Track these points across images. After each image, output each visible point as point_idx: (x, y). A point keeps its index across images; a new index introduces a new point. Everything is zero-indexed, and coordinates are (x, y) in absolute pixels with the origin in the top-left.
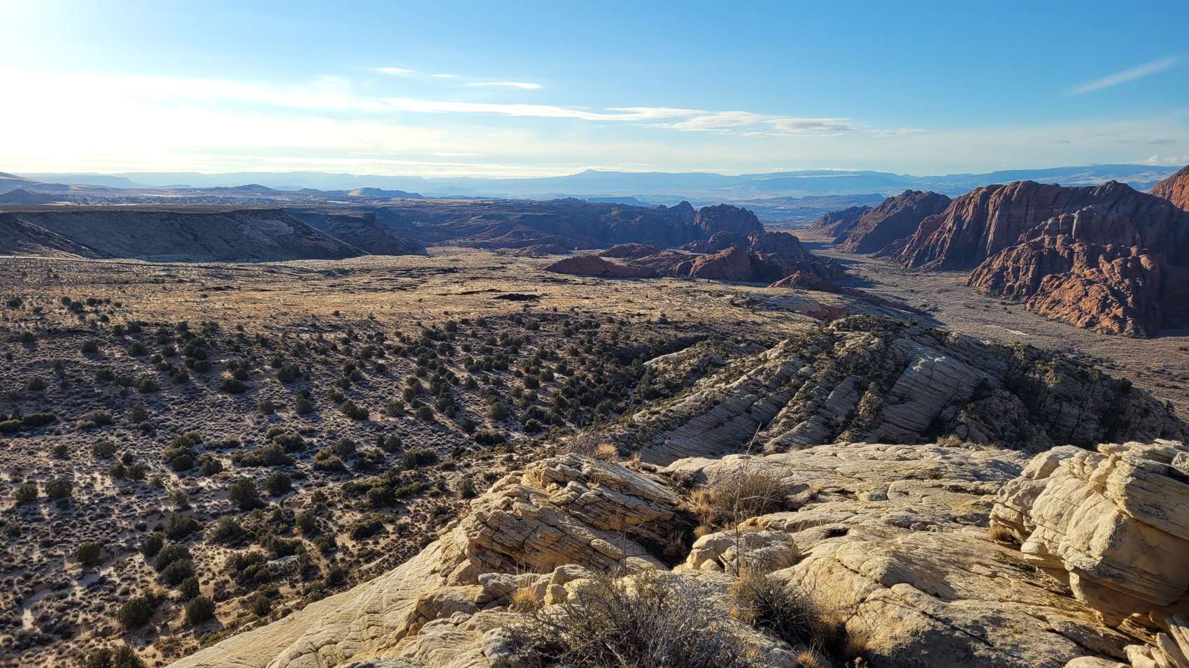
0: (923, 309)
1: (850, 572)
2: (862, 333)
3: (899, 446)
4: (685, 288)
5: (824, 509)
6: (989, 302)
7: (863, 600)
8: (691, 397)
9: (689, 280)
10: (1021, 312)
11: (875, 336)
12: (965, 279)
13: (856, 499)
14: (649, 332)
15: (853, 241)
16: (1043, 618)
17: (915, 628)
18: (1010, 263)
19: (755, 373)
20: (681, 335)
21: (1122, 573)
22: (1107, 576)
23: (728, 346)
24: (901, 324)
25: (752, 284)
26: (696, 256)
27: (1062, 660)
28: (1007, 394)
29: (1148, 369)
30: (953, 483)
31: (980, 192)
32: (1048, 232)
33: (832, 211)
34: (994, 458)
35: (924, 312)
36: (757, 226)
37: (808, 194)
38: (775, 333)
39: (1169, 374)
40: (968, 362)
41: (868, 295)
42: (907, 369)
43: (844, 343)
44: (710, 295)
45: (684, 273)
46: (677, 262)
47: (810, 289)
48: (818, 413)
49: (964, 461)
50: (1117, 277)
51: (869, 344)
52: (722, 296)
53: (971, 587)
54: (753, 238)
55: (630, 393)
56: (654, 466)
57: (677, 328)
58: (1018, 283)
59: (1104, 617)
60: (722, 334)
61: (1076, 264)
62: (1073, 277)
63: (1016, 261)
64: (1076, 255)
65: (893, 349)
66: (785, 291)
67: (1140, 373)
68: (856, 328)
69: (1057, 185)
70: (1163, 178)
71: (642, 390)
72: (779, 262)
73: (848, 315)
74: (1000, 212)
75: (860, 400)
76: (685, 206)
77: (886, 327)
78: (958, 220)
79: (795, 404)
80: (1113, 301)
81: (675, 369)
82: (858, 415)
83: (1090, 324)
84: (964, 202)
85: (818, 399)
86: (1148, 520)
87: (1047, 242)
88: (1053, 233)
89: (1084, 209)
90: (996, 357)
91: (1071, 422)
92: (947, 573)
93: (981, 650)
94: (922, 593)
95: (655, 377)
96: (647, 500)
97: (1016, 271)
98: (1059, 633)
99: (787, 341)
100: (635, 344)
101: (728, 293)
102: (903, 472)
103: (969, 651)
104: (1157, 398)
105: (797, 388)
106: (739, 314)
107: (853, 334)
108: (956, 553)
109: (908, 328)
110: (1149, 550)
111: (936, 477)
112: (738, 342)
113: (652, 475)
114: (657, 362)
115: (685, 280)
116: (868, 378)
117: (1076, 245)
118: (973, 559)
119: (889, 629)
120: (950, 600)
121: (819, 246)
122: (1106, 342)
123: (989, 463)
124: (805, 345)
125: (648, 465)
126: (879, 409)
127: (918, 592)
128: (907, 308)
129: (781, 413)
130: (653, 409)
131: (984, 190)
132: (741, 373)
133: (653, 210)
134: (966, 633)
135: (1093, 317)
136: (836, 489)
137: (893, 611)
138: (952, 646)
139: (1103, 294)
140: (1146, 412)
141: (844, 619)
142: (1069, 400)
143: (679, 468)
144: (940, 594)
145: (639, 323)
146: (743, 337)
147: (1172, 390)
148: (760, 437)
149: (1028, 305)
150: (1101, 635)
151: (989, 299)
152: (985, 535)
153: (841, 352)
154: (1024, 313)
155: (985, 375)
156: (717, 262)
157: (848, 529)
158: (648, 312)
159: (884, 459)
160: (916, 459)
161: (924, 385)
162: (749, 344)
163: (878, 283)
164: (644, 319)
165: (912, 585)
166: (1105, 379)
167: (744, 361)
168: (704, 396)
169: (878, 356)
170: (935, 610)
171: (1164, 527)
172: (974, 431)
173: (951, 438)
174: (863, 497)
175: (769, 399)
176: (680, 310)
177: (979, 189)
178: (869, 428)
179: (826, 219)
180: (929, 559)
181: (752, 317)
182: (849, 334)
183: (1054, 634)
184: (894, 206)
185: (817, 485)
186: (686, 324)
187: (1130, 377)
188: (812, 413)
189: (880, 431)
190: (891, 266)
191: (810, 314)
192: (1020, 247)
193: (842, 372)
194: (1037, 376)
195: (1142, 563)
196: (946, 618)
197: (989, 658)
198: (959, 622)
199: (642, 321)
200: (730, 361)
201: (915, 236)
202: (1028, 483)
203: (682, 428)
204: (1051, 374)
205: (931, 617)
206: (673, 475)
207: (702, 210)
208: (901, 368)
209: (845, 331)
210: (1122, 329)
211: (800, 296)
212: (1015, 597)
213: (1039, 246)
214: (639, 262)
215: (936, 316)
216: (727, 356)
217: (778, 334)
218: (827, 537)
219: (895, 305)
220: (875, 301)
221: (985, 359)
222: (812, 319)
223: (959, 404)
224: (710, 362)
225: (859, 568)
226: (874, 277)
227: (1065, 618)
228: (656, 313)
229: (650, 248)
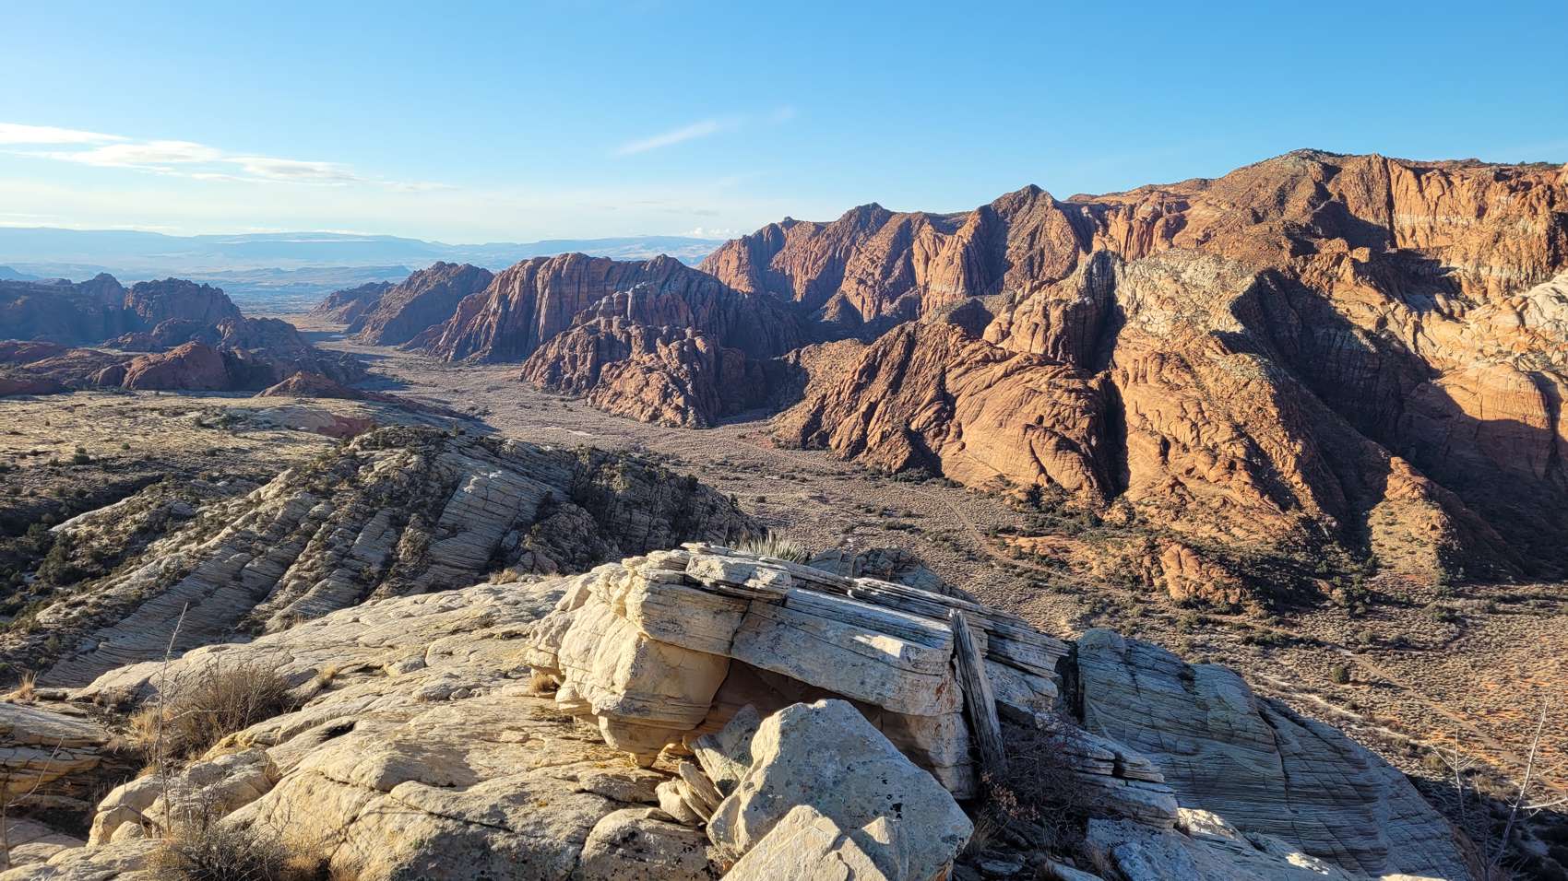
0: (470, 413)
1: (337, 785)
2: (395, 450)
3: (442, 593)
4: (116, 407)
5: (336, 698)
6: (547, 399)
7: (354, 819)
8: (140, 571)
9: (123, 394)
10: (583, 410)
11: (413, 452)
12: (518, 373)
13: (385, 674)
14: (57, 479)
15: (373, 329)
16: (574, 779)
17: (419, 837)
18: (566, 351)
19: (244, 521)
20: (115, 478)
21: (645, 704)
22: (631, 712)
23: (198, 488)
24: (445, 435)
25: (230, 393)
26: (132, 357)
27: (590, 824)
28: (574, 507)
29: (712, 461)
30: (506, 629)
31: (526, 266)
32: (603, 313)
33: (340, 289)
34: (555, 589)
35: (473, 417)
36: (230, 310)
37: (302, 265)
38: (270, 462)
39: (731, 465)
40: (528, 475)
41: (399, 400)
42: (457, 492)
43: (372, 466)
44: (162, 414)
45: (114, 381)
46: (98, 366)
47: (318, 397)
48: (344, 566)
49: (520, 599)
50: (675, 364)
51: (406, 464)
52: (182, 414)
53: (495, 762)
54: (225, 327)
55: (28, 579)
56: (60, 691)
57: (107, 469)
58: (576, 375)
59: (638, 758)
60: (186, 471)
61: (634, 350)
62: (632, 364)
63: (572, 349)
64: (633, 339)
65: (437, 467)
66: (280, 401)
67: (704, 467)
68: (387, 445)
69: (608, 259)
70: (711, 252)
71: (50, 572)
72: (269, 360)
73: (374, 428)
74: (550, 290)
75: (399, 539)
76: (106, 281)
77: (426, 440)
78: (503, 299)
79: (309, 557)
80: (673, 390)
81: (108, 532)
82: (398, 560)
83: (654, 417)
84: (508, 278)
85: (341, 547)
86: (666, 639)
87: (602, 325)
88: (608, 314)
89: (638, 286)
90: (559, 465)
91: (643, 531)
92: (467, 751)
93: (499, 840)
94: (428, 788)
95: (74, 548)
96: (48, 747)
97: (574, 359)
98: (590, 792)
99: (290, 470)
100: (31, 500)
101: (192, 410)
102: (446, 627)
103: (485, 847)
104: (722, 492)
105: (309, 535)
106: (212, 439)
107: (383, 453)
108: (483, 723)
109: (454, 438)
110: (673, 672)
111: (487, 625)
112: (214, 480)
113: (59, 706)
114: (75, 525)
115: (116, 394)
116: (408, 509)
117: (633, 327)
118: (504, 725)
119: (387, 848)
120: (465, 787)
121: (327, 336)
122: (671, 437)
123: (549, 596)
124: (317, 473)
125: (51, 690)
126: (425, 548)
127: (424, 787)
128: (451, 413)
129: (288, 573)
130: (73, 599)
131: (530, 263)
132: (222, 525)
133: (50, 288)
134: (482, 824)
135: (656, 409)
136: (357, 668)
137: (392, 822)
138: (466, 847)
139: (663, 382)
140: (713, 509)
141: (329, 852)
142: (639, 506)
143: (107, 686)
144: (455, 782)
145: (37, 467)
146: (221, 472)
147: (735, 482)
148: (259, 612)
149: (589, 400)
150: (634, 780)
151: (546, 396)
152: (524, 690)
153: (369, 479)
154: (586, 410)
155: (548, 488)
156: (169, 364)
157: (355, 723)
158: (52, 448)
159: (422, 615)
160: (463, 606)
161: (477, 508)
162: (231, 482)
163: (412, 383)
164: (44, 460)
165: (419, 780)
166: (672, 478)
167: (225, 507)
168: (162, 566)
169: (419, 479)
170: (444, 807)
171: (682, 643)
172: (542, 557)
173: (506, 572)
174: (394, 671)
175: (269, 558)
176: (111, 440)
177: (525, 262)
178: (415, 574)
179: (332, 299)
180: (445, 739)
181: (232, 442)
182: (378, 454)
183: (583, 795)
184: (424, 282)
185: (328, 668)
186: (123, 461)
187: (696, 472)
188: (335, 566)
189: (429, 577)
190: (426, 360)
191: (321, 430)
192: (575, 331)
193: (372, 506)
194: (604, 482)
195: (667, 688)
196: (459, 813)
197: (509, 848)
198: (474, 813)
199: (42, 462)
200: (201, 509)
201: (453, 320)
202: (561, 617)
203: (128, 621)
204: (618, 479)
205: (440, 816)
206: (97, 699)
207: (136, 286)
208: (449, 491)
209: (372, 449)
210: (684, 420)
211: (305, 406)
212: (545, 761)
213: (594, 330)
214: (28, 370)
215: (488, 421)
216: (199, 503)
217: (276, 462)
218: (325, 740)
219: (437, 411)
220: (409, 407)
221: (547, 468)
222: (324, 438)
223: (522, 527)
224: (169, 514)
225: (349, 777)
226: (406, 375)
227: (598, 771)
228: (68, 449)
229: (46, 347)
